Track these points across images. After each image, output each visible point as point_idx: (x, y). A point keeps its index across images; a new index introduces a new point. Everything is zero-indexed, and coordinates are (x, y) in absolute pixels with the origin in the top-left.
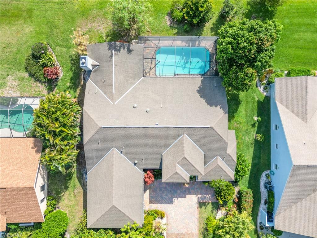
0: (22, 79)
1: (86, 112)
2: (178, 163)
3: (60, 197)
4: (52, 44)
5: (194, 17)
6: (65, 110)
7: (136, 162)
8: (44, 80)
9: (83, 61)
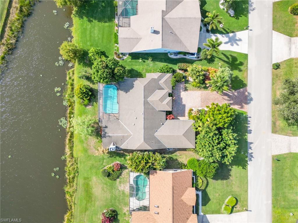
0: (120, 182)
1: (137, 148)
2: (162, 103)
3: (181, 163)
4: (102, 167)
5: (88, 94)
6: (135, 158)
7: (162, 124)
8: (121, 171)
9: (111, 149)
